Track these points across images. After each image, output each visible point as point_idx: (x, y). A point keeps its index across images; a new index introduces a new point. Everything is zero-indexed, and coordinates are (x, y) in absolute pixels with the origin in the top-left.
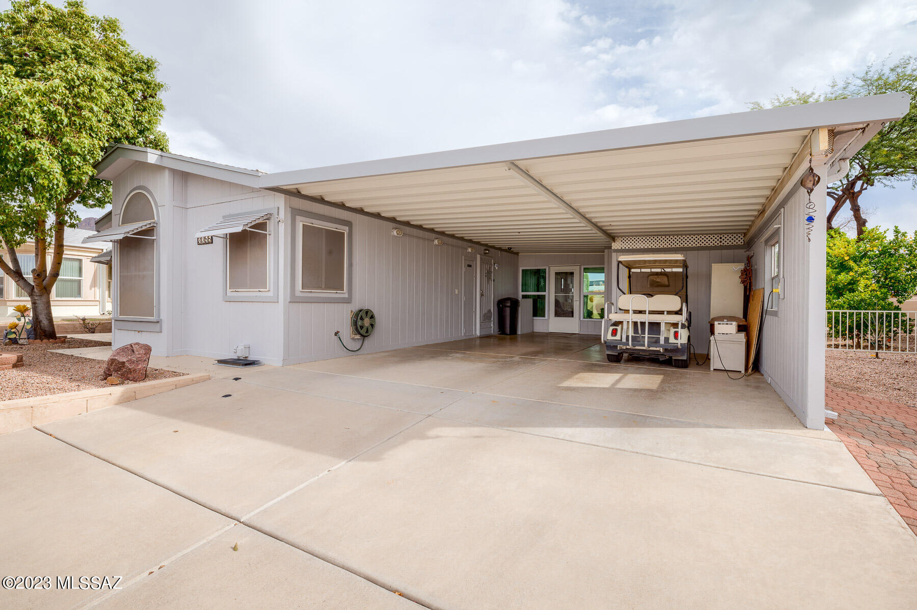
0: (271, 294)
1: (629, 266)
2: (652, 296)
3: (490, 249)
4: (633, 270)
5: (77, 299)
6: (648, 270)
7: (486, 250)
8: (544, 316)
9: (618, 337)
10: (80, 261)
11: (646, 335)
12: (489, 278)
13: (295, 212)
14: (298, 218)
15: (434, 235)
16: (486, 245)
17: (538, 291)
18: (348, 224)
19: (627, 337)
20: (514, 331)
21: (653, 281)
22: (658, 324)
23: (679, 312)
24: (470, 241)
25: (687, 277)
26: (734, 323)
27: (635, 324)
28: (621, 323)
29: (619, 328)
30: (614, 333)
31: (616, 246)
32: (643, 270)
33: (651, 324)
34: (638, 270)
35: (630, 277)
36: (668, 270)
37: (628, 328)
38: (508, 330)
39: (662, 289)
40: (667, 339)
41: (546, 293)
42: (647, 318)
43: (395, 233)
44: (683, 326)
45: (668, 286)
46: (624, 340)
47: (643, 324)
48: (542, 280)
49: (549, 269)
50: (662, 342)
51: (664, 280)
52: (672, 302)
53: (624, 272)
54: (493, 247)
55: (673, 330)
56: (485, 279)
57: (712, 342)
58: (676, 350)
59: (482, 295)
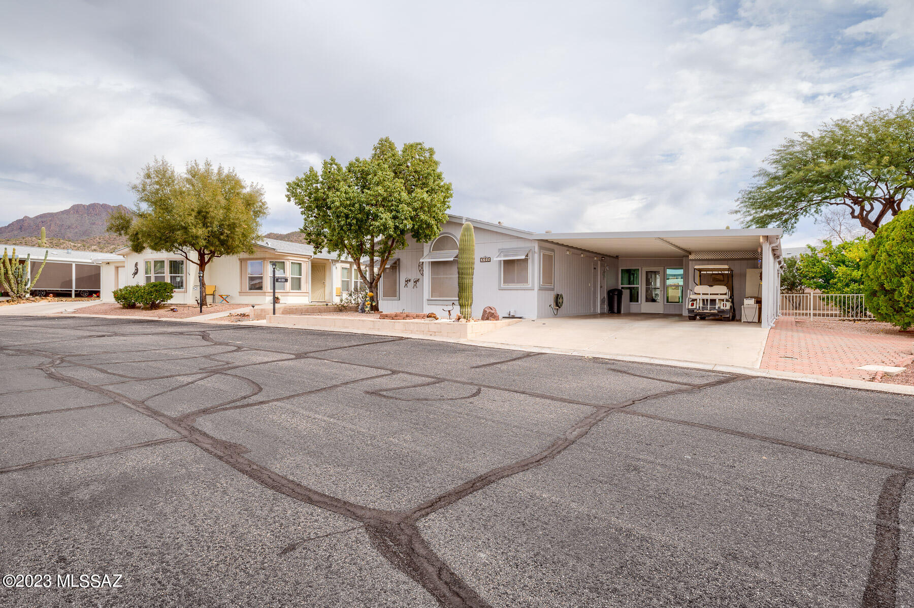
0: (530, 286)
1: (700, 270)
2: (712, 286)
3: (605, 257)
4: (702, 272)
5: (297, 291)
6: (711, 272)
7: (602, 257)
8: (637, 301)
9: (694, 307)
10: (300, 264)
11: (709, 306)
12: (604, 276)
13: (541, 248)
14: (541, 251)
15: (581, 252)
16: (603, 255)
17: (629, 284)
18: (553, 250)
19: (699, 307)
20: (619, 312)
21: (714, 278)
22: (715, 300)
23: (726, 294)
24: (596, 253)
25: (732, 276)
26: (754, 299)
27: (703, 300)
28: (696, 300)
29: (695, 302)
30: (692, 305)
31: (691, 257)
32: (708, 272)
33: (711, 300)
34: (705, 272)
35: (700, 276)
36: (723, 272)
37: (700, 303)
38: (616, 310)
39: (719, 282)
40: (719, 308)
41: (639, 286)
42: (709, 297)
43: (568, 253)
44: (727, 301)
45: (723, 281)
46: (698, 308)
47: (707, 300)
48: (632, 277)
49: (642, 269)
50: (717, 308)
51: (721, 277)
52: (723, 289)
53: (697, 273)
54: (606, 255)
55: (722, 303)
56: (602, 277)
57: (743, 309)
58: (723, 311)
59: (601, 287)
